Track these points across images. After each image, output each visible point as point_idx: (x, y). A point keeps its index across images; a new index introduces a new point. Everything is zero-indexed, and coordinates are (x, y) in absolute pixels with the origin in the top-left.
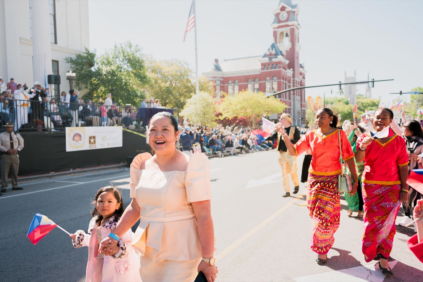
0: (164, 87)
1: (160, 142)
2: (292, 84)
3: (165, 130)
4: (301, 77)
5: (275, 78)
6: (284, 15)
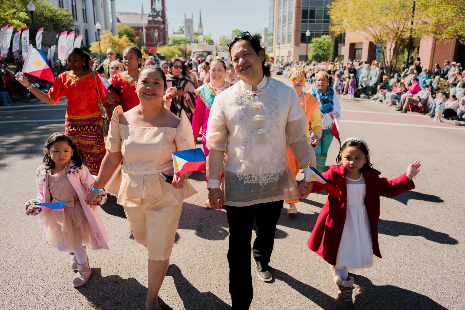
1: (151, 94)
3: (157, 83)
5: (156, 30)
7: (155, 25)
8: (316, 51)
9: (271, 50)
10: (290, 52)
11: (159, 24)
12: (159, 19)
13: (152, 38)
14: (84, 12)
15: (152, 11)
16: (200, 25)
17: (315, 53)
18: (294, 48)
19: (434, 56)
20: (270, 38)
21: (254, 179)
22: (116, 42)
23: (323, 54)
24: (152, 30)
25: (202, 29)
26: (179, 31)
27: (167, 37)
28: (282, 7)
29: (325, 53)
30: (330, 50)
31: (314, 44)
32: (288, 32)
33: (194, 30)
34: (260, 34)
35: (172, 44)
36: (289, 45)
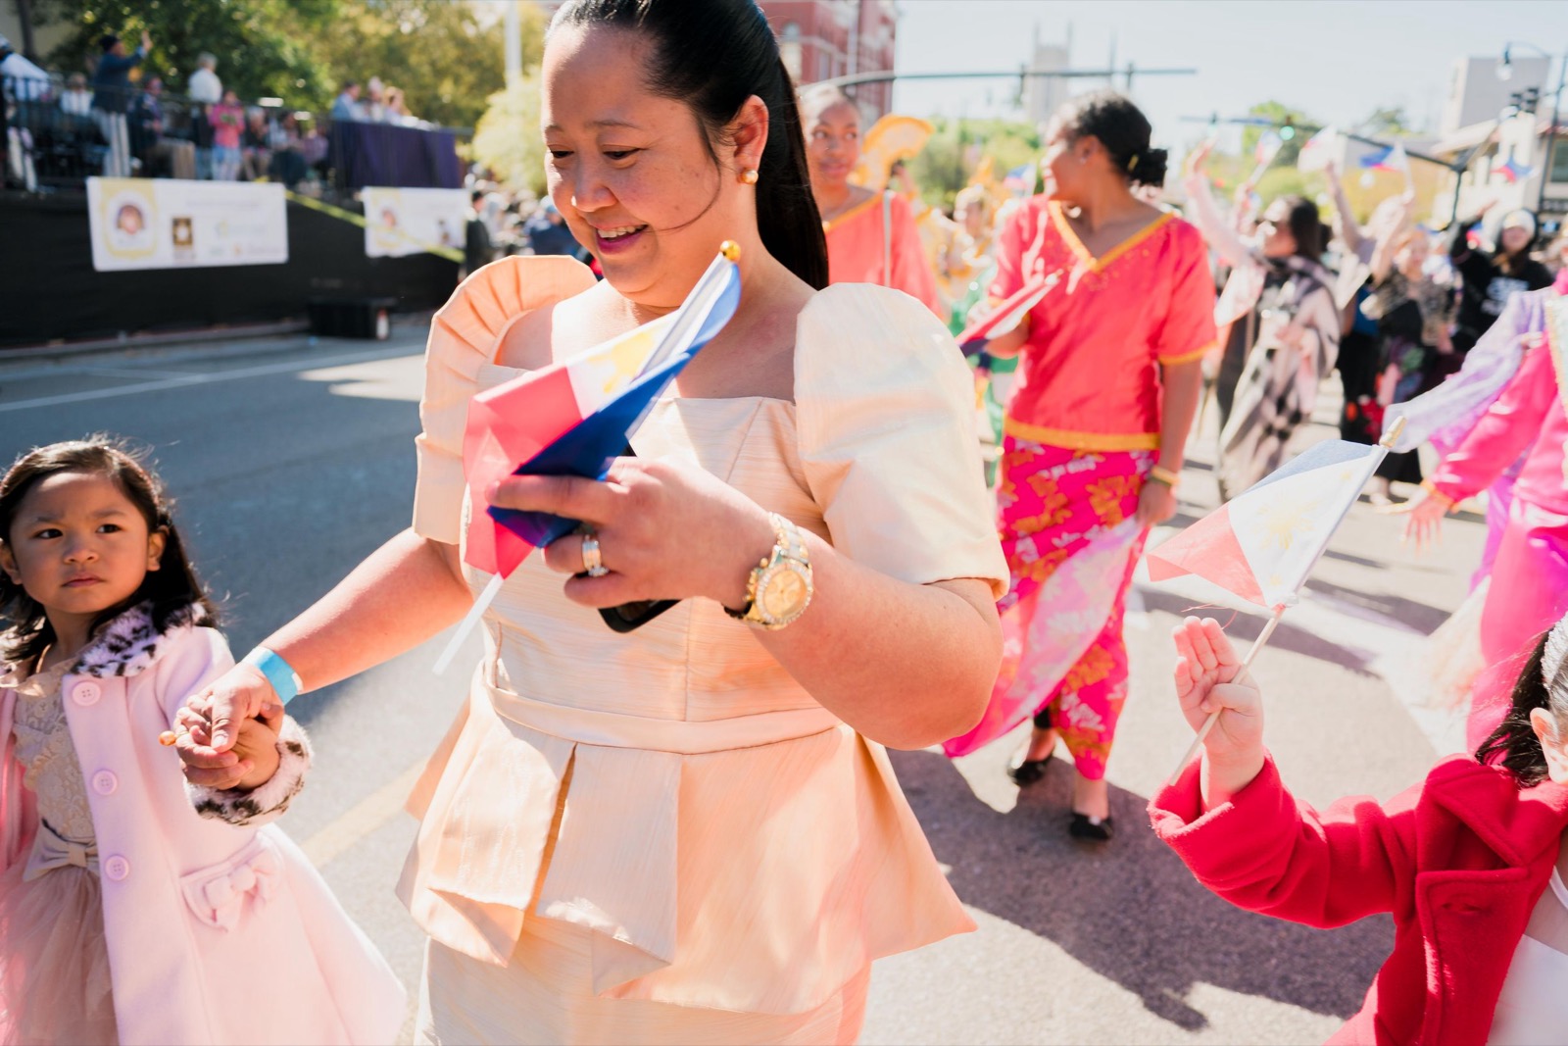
0: (376, 34)
2: (851, 60)
4: (884, 32)
5: (793, 30)
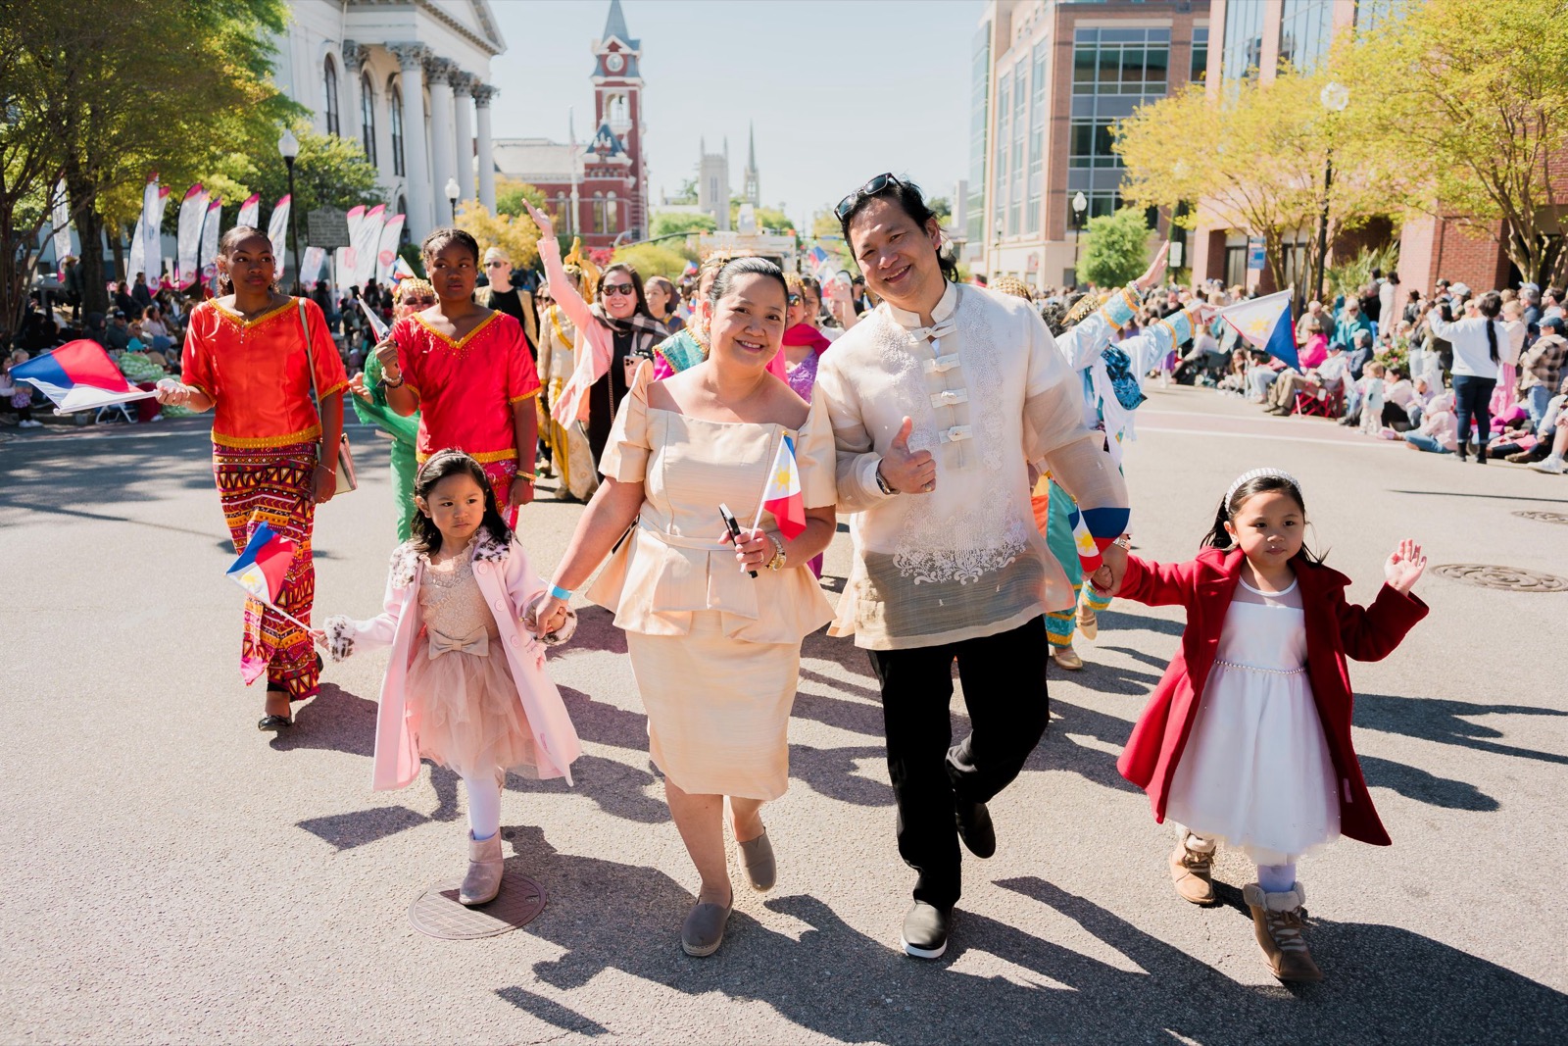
3: (773, 317)
5: (611, 195)
6: (615, 61)
7: (608, 179)
8: (1100, 255)
9: (977, 254)
10: (1033, 259)
11: (620, 175)
12: (622, 158)
13: (598, 220)
14: (397, 142)
15: (598, 136)
16: (750, 173)
17: (1096, 262)
18: (1047, 246)
19: (1439, 269)
20: (973, 214)
21: (942, 570)
22: (498, 234)
23: (1120, 265)
24: (599, 194)
25: (757, 186)
26: (682, 193)
27: (646, 216)
28: (1010, 116)
29: (1128, 261)
30: (1142, 251)
31: (1093, 235)
32: (1030, 197)
33: (731, 191)
34: (944, 200)
35: (661, 236)
36: (1033, 235)
